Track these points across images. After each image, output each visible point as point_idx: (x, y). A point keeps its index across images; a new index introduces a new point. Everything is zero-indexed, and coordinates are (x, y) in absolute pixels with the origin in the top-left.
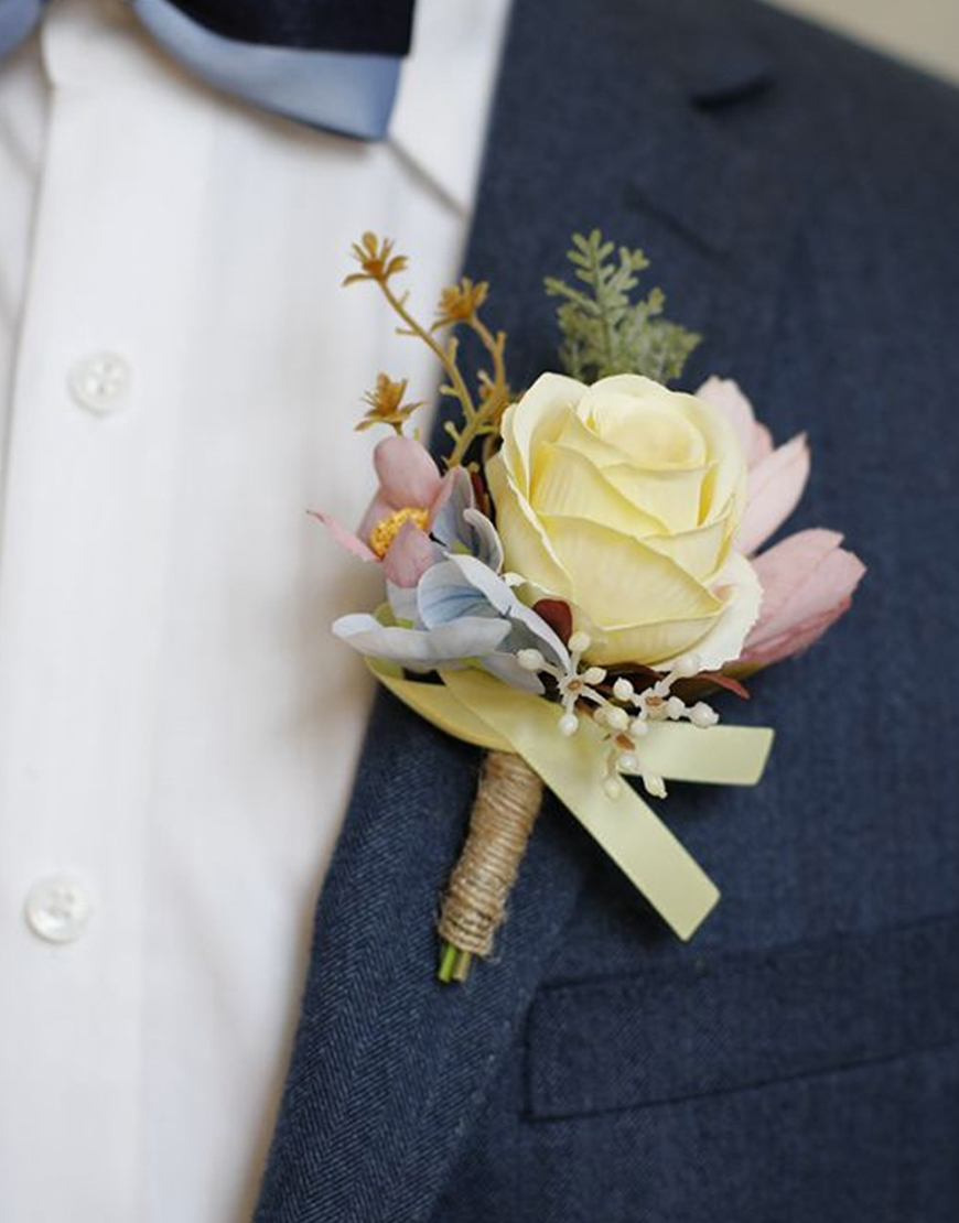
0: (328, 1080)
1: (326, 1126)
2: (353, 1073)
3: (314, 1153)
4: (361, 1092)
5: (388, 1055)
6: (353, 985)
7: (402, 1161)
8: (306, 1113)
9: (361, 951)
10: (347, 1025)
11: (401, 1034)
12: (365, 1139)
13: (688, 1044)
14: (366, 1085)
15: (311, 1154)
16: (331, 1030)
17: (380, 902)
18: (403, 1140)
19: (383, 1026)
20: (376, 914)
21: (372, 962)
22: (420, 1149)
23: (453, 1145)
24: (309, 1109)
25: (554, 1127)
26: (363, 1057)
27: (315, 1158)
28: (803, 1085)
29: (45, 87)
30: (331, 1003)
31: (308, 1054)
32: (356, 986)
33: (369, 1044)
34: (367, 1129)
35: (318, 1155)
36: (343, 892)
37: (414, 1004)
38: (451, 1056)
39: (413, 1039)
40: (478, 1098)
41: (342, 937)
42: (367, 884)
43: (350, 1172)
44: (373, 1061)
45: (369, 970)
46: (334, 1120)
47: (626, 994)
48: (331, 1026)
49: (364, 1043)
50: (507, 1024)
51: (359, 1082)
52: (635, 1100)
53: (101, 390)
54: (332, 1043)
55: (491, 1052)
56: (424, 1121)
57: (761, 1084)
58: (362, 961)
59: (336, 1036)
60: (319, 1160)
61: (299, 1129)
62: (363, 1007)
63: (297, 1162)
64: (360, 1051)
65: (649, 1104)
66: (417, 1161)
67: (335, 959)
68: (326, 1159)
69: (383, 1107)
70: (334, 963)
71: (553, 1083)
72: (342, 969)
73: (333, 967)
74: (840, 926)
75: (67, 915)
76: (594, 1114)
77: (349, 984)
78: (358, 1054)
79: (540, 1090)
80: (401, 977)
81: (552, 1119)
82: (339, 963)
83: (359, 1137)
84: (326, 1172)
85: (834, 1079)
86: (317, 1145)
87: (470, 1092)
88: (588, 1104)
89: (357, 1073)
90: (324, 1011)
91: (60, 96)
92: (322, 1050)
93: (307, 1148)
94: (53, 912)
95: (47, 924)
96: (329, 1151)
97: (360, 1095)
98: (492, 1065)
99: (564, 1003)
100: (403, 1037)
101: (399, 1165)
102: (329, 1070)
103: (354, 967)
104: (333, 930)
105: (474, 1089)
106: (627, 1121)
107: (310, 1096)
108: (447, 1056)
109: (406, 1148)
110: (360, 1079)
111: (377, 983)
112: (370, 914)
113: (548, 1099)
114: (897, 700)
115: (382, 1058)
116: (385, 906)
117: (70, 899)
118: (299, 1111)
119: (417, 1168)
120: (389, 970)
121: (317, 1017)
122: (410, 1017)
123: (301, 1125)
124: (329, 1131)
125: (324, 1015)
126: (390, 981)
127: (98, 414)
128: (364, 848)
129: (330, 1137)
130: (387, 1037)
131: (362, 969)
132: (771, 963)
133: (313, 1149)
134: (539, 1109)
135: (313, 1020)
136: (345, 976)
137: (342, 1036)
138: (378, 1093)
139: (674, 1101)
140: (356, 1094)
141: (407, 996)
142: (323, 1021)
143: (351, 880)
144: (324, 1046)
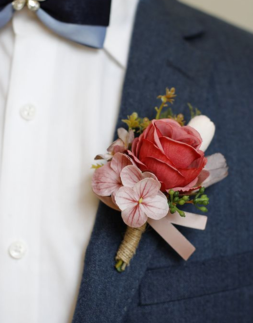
0: (91, 296)
1: (91, 308)
2: (98, 294)
3: (88, 315)
4: (100, 299)
5: (106, 290)
6: (98, 271)
7: (110, 317)
8: (86, 305)
9: (100, 262)
10: (96, 282)
11: (110, 284)
12: (101, 312)
13: (182, 285)
14: (101, 297)
15: (87, 316)
16: (92, 283)
17: (104, 250)
18: (110, 312)
19: (105, 282)
20: (103, 253)
21: (103, 265)
22: (115, 314)
23: (123, 313)
24: (86, 304)
25: (147, 307)
26: (100, 290)
27: (88, 316)
28: (212, 296)
29: (13, 35)
30: (92, 276)
31: (86, 289)
32: (99, 272)
33: (102, 287)
34: (101, 309)
35: (89, 316)
36: (95, 247)
37: (113, 276)
38: (123, 290)
39: (113, 285)
40: (130, 301)
41: (95, 259)
42: (101, 245)
43: (97, 320)
44: (103, 291)
45: (102, 268)
46: (93, 307)
47: (165, 272)
48: (92, 282)
49: (101, 287)
50: (137, 281)
51: (99, 297)
52: (168, 300)
53: (28, 114)
54: (92, 287)
55: (133, 288)
56: (116, 307)
57: (201, 296)
58: (100, 265)
59: (93, 284)
60: (89, 317)
61: (84, 309)
62: (100, 277)
63: (83, 318)
64: (100, 289)
65: (172, 301)
66: (114, 317)
67: (93, 264)
68: (91, 317)
69: (105, 303)
70: (93, 265)
71: (147, 295)
72: (95, 267)
73: (93, 267)
74: (222, 254)
75: (19, 252)
76: (157, 304)
77: (97, 271)
78: (99, 289)
79: (143, 297)
80: (110, 269)
81: (147, 305)
82: (94, 266)
83: (99, 311)
84: (91, 320)
85: (220, 294)
86: (89, 313)
87: (128, 299)
88: (156, 301)
89: (99, 294)
90: (90, 278)
91: (17, 38)
92: (90, 288)
93: (86, 314)
94: (16, 251)
95: (14, 254)
96: (91, 315)
97: (100, 300)
98: (133, 292)
99: (149, 275)
100: (110, 285)
101: (110, 318)
102: (91, 294)
103: (98, 267)
104: (92, 257)
105: (129, 298)
106: (166, 305)
107: (86, 300)
108: (122, 290)
109: (111, 314)
110: (99, 296)
111: (104, 271)
112: (102, 253)
113: (145, 300)
114: (237, 195)
115: (105, 290)
116: (105, 251)
117: (20, 247)
118: (83, 304)
119: (114, 319)
120: (107, 267)
121: (88, 279)
122: (112, 279)
123: (84, 308)
124: (91, 309)
125: (90, 279)
126: (107, 270)
127: (27, 120)
128: (100, 235)
129: (92, 311)
130: (106, 285)
131: (100, 267)
132: (203, 264)
133: (87, 314)
134: (143, 302)
135: (87, 280)
136: (96, 269)
137: (95, 285)
138: (104, 299)
139: (178, 300)
140: (98, 300)
141: (111, 274)
142: (90, 281)
143: (97, 244)
144: (90, 287)
